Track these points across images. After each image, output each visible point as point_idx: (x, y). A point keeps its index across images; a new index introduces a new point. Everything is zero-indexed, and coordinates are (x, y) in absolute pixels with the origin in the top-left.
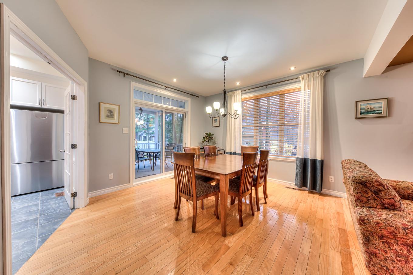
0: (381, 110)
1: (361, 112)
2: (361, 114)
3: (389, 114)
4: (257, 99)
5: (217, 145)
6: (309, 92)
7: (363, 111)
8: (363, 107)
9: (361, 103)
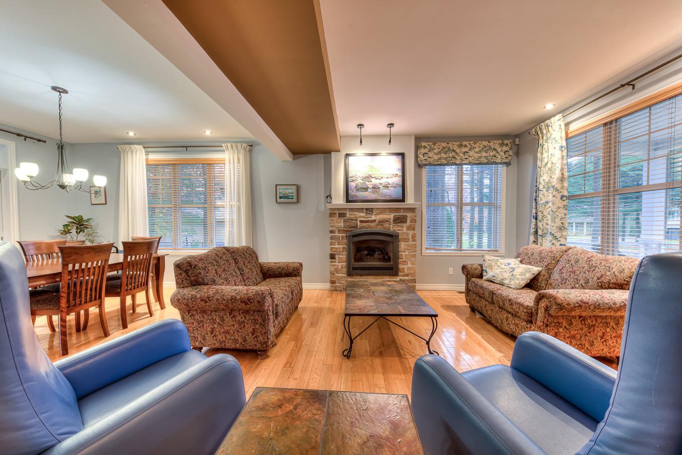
0: (293, 196)
1: (280, 196)
2: (280, 198)
3: (298, 201)
4: (174, 164)
5: (101, 238)
6: (239, 167)
7: (281, 195)
8: (281, 191)
9: (281, 187)
